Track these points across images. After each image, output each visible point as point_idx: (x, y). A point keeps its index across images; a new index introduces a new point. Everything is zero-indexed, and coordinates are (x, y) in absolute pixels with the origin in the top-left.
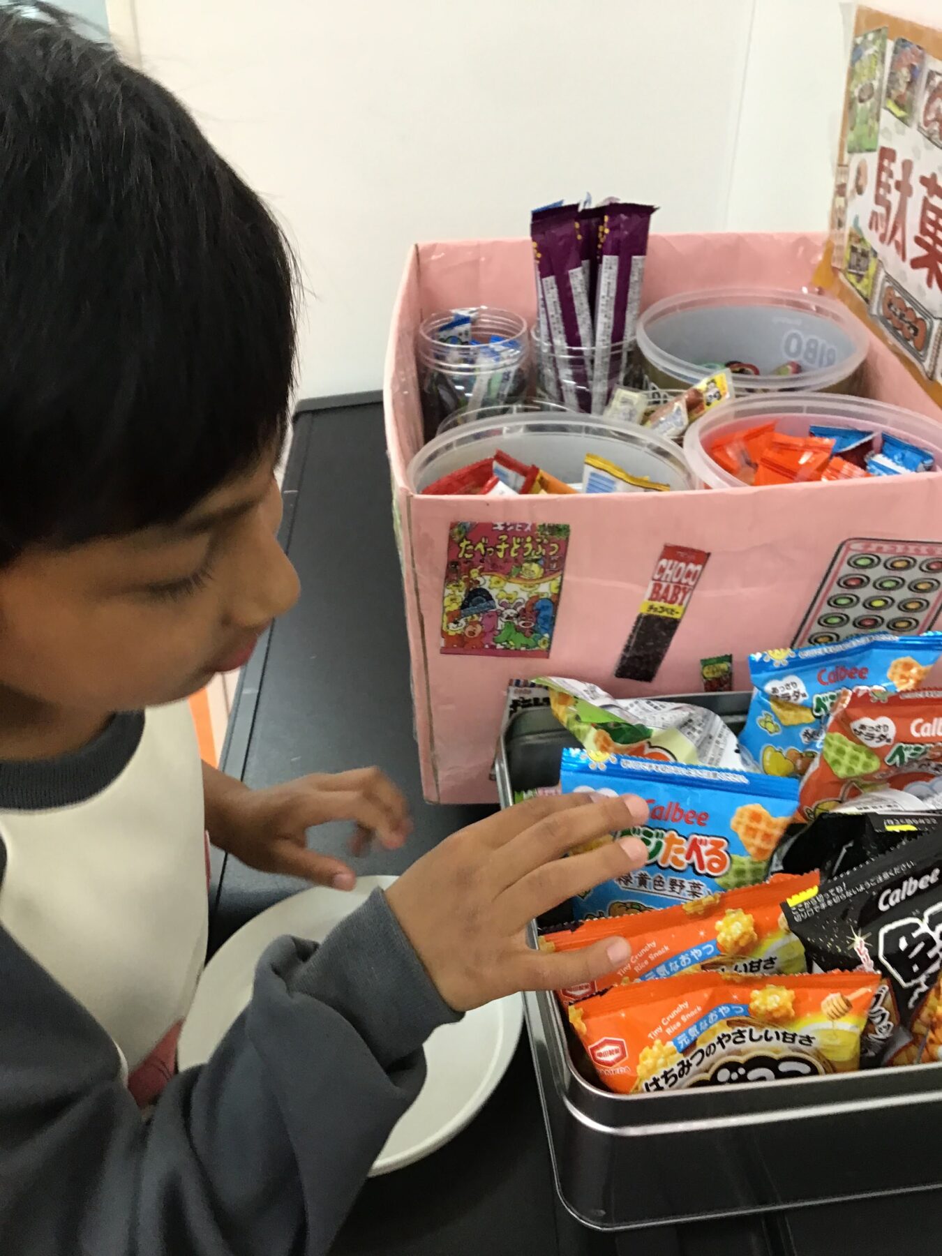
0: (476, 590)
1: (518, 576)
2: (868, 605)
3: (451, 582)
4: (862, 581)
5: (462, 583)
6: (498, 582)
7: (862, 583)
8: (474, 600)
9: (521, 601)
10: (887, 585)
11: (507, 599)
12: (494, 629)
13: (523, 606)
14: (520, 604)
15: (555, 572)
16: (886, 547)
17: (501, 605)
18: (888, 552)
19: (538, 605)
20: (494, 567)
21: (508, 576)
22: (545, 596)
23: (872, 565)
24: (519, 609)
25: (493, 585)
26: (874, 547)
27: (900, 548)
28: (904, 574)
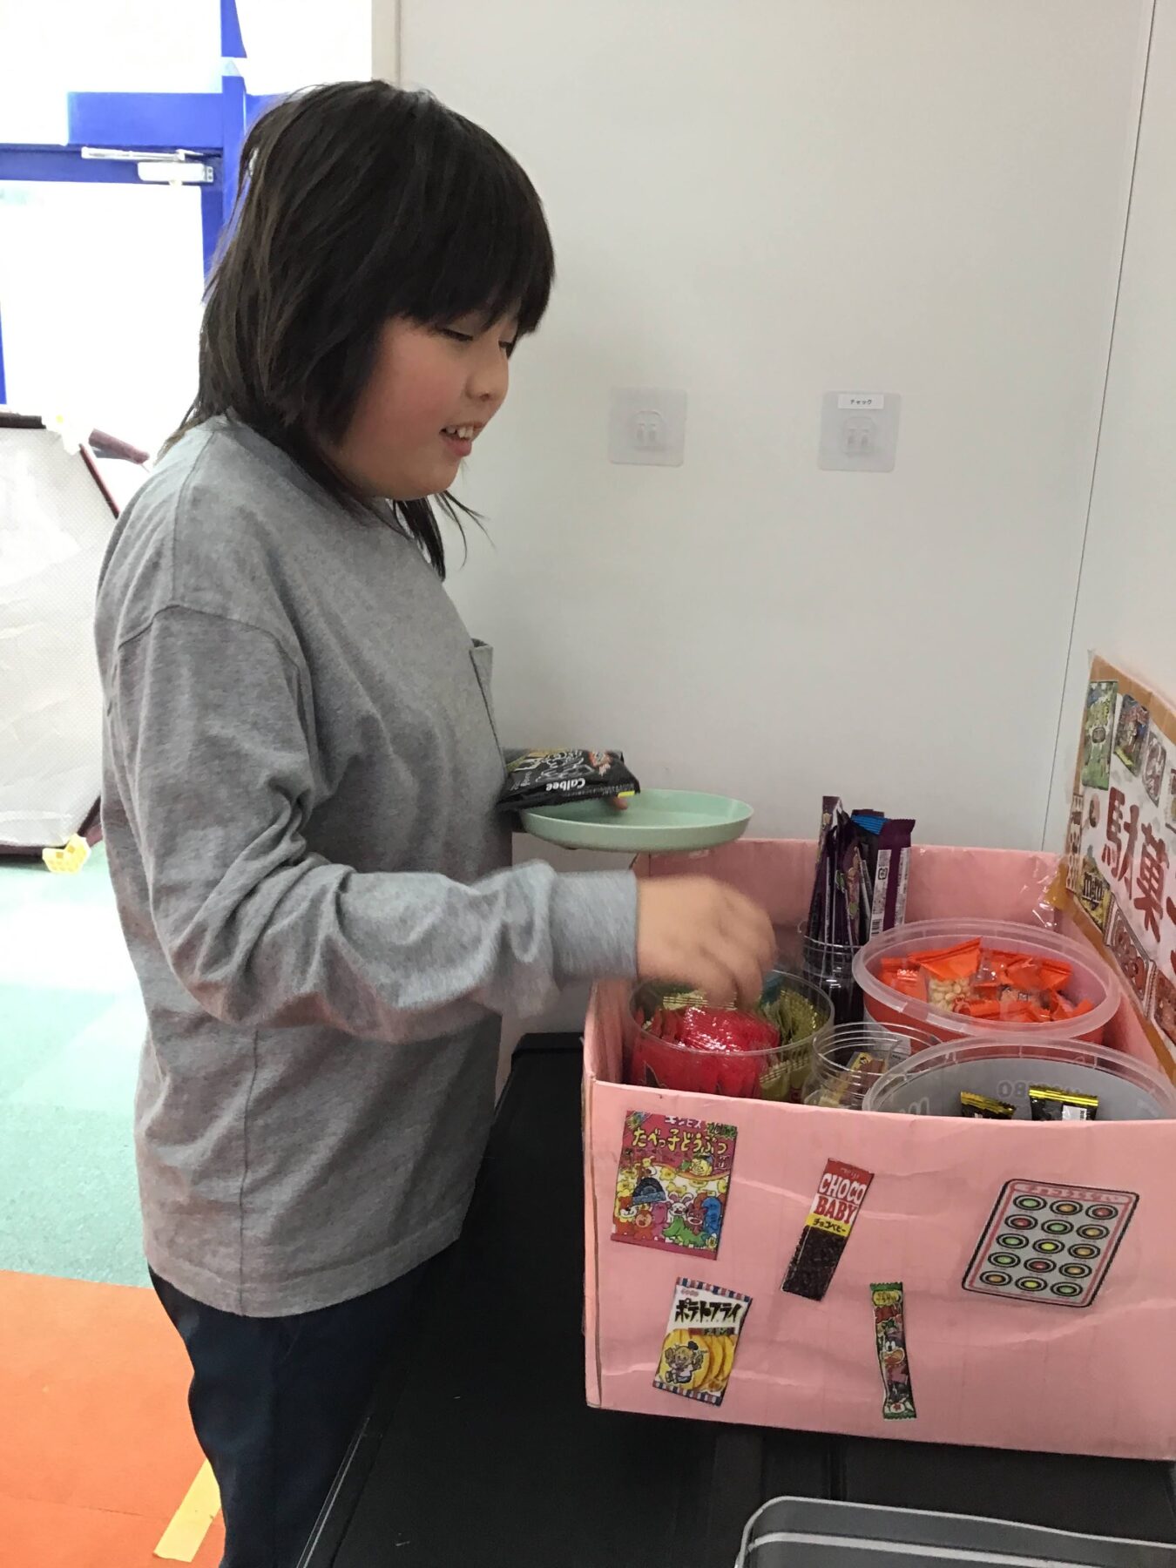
0: (647, 1179)
1: (688, 1171)
2: (1038, 1246)
3: (624, 1167)
4: (1030, 1223)
5: (634, 1170)
6: (669, 1174)
7: (1030, 1225)
8: (645, 1188)
9: (690, 1196)
10: (1055, 1228)
11: (677, 1192)
12: (664, 1222)
13: (692, 1202)
14: (688, 1199)
15: (723, 1171)
16: (1051, 1191)
17: (670, 1198)
18: (1054, 1196)
19: (707, 1202)
20: (666, 1159)
21: (679, 1170)
22: (713, 1195)
23: (1038, 1207)
24: (688, 1204)
25: (663, 1177)
26: (1039, 1189)
27: (1065, 1193)
28: (1071, 1219)
